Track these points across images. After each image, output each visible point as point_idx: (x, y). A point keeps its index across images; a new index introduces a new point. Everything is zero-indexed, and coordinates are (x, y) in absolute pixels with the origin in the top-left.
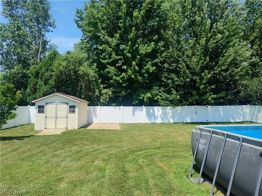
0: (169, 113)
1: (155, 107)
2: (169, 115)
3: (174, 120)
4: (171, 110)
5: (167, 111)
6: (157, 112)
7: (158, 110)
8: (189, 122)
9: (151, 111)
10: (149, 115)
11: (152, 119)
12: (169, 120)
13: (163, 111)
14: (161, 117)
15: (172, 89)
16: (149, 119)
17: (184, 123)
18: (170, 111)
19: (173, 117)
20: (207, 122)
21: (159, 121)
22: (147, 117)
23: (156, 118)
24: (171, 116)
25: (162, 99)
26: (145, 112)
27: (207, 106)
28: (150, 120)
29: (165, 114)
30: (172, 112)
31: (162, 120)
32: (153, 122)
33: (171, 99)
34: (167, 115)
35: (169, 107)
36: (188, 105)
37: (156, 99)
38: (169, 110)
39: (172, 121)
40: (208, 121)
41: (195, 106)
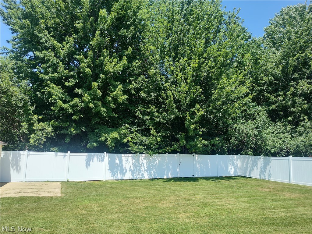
0: (144, 164)
1: (123, 155)
2: (143, 166)
3: (150, 174)
4: (146, 159)
5: (141, 160)
6: (126, 164)
7: (127, 160)
8: (171, 177)
9: (117, 161)
10: (113, 168)
11: (118, 173)
12: (143, 175)
13: (134, 160)
14: (131, 170)
15: (151, 128)
16: (112, 174)
17: (163, 179)
18: (145, 161)
19: (149, 170)
20: (193, 177)
21: (128, 176)
22: (109, 172)
23: (123, 172)
24: (145, 168)
25: (134, 143)
26: (107, 164)
27: (193, 155)
28: (114, 175)
29: (137, 166)
30: (148, 162)
31: (133, 174)
32: (119, 178)
33: (147, 143)
34: (140, 167)
35: (143, 155)
36: (169, 153)
37: (125, 141)
38: (144, 159)
39: (147, 176)
40: (194, 175)
41: (178, 154)
